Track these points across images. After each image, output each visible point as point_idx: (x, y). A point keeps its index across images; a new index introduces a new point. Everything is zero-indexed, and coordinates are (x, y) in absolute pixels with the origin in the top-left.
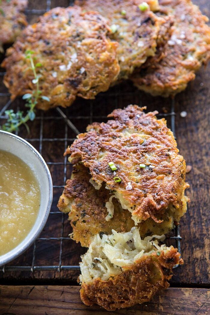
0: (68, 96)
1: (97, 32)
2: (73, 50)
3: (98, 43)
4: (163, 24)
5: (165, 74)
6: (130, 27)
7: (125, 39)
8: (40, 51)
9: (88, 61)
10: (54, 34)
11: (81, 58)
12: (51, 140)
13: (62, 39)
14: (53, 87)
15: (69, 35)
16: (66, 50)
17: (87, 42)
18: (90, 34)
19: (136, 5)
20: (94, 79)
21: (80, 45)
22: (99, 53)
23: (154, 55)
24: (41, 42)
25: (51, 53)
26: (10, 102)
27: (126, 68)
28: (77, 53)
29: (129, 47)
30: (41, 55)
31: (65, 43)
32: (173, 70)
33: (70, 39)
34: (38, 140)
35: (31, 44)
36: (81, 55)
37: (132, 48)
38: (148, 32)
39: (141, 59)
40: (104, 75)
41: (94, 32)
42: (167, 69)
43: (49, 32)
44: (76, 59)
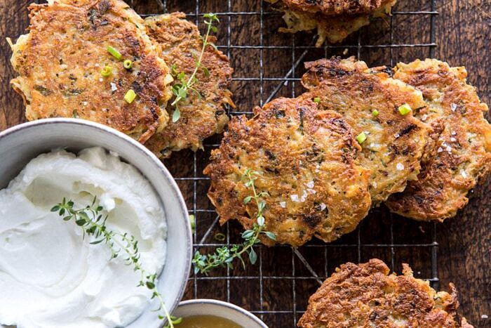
0: (301, 237)
1: (341, 151)
2: (308, 174)
3: (344, 170)
4: (430, 133)
5: (428, 198)
6: (385, 136)
7: (377, 154)
8: (262, 167)
9: (330, 195)
10: (280, 145)
11: (321, 189)
12: (275, 277)
13: (292, 155)
14: (282, 222)
15: (303, 150)
16: (299, 173)
17: (328, 167)
18: (332, 153)
19: (393, 102)
20: (338, 219)
21: (319, 169)
22: (346, 184)
23: (416, 179)
24: (261, 152)
25: (277, 172)
26: (215, 221)
27: (379, 197)
28: (315, 180)
29: (384, 169)
30: (262, 173)
31: (297, 162)
32: (439, 192)
33: (304, 156)
34: (257, 277)
35: (247, 153)
36: (320, 185)
37: (388, 169)
38: (409, 147)
39: (400, 187)
40: (352, 215)
41: (338, 152)
42: (431, 191)
43: (273, 139)
44: (313, 189)
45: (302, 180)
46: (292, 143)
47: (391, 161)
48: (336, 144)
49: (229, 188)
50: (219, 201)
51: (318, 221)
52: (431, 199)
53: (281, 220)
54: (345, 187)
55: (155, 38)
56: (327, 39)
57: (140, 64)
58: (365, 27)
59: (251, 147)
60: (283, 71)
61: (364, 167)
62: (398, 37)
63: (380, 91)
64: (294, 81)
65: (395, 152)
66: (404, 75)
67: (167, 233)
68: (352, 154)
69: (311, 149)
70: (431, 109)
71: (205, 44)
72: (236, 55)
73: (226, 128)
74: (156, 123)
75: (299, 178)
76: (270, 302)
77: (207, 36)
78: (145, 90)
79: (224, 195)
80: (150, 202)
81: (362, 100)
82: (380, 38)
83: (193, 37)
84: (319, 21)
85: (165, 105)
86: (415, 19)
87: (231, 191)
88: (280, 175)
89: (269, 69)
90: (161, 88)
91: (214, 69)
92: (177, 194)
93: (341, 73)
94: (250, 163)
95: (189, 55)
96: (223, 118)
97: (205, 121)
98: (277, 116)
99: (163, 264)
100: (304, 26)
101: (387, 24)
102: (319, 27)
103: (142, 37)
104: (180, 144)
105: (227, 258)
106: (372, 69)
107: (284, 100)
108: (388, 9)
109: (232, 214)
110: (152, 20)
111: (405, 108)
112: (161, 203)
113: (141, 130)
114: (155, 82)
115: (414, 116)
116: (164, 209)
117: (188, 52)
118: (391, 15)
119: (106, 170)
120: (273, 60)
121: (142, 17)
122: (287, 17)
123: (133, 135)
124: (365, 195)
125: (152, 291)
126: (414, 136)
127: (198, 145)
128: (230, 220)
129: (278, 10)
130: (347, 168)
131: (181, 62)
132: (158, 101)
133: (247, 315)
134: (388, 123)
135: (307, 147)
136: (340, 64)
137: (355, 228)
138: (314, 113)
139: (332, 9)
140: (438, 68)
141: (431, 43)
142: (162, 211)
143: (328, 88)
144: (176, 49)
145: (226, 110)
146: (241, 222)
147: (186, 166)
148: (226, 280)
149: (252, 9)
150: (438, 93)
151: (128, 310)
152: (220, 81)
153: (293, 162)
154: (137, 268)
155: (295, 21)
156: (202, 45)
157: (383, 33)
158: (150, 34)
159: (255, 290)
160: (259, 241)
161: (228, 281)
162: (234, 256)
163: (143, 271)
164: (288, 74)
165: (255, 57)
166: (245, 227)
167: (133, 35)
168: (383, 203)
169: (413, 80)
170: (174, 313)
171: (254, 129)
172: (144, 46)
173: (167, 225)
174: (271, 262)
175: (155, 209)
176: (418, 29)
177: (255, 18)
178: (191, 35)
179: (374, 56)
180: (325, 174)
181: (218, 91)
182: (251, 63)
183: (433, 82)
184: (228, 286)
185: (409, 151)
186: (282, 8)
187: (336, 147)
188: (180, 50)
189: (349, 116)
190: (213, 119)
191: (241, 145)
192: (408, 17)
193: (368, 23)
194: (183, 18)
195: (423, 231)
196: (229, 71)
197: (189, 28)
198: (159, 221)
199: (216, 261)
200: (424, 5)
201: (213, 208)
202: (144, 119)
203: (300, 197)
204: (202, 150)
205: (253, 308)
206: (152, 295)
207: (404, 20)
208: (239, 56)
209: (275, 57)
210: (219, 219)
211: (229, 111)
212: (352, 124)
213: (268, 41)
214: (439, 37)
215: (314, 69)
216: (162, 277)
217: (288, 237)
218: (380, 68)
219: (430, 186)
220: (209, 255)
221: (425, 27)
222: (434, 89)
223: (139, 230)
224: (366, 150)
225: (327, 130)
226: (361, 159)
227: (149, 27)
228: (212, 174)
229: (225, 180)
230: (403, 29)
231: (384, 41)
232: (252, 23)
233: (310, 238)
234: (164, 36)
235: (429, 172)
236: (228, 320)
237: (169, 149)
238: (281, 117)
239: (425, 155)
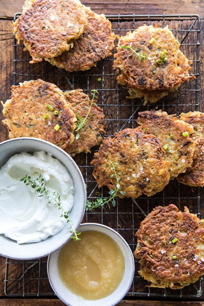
0: (137, 194)
1: (156, 154)
2: (140, 164)
3: (158, 162)
4: (197, 145)
5: (196, 176)
6: (176, 147)
7: (173, 155)
8: (118, 161)
9: (151, 174)
10: (127, 150)
11: (147, 171)
12: (124, 213)
13: (133, 155)
14: (128, 187)
15: (138, 153)
16: (136, 164)
17: (150, 161)
18: (151, 154)
19: (180, 131)
20: (155, 186)
21: (146, 162)
22: (158, 169)
23: (191, 167)
24: (118, 154)
25: (126, 163)
26: (96, 187)
27: (173, 175)
28: (144, 167)
29: (176, 162)
30: (119, 163)
31: (135, 159)
32: (201, 173)
33: (138, 156)
34: (116, 213)
35: (112, 154)
36: (146, 169)
37: (178, 162)
38: (188, 152)
39: (183, 170)
40: (161, 184)
41: (154, 154)
42: (197, 173)
43: (124, 148)
44: (143, 171)
45: (138, 167)
46: (133, 149)
47: (179, 158)
49: (103, 171)
50: (98, 177)
51: (145, 186)
52: (197, 176)
53: (127, 186)
54: (158, 170)
55: (69, 101)
56: (149, 102)
57: (62, 113)
58: (166, 96)
59: (114, 152)
60: (128, 116)
61: (166, 161)
62: (181, 101)
63: (174, 126)
64: (133, 121)
65: (181, 154)
66: (184, 118)
67: (74, 192)
68: (161, 155)
69: (142, 152)
70: (197, 134)
71: (92, 104)
72: (106, 109)
73: (101, 142)
74: (69, 140)
75: (136, 166)
76: (122, 225)
77: (93, 100)
78: (64, 125)
79: (100, 174)
80: (66, 177)
81: (165, 130)
82: (173, 102)
83: (86, 100)
84: (145, 93)
85: (73, 131)
86: (188, 93)
87: (104, 172)
88: (127, 165)
89: (121, 116)
90: (71, 124)
91: (96, 115)
92: (79, 173)
93: (155, 117)
94: (113, 159)
95: (85, 108)
96: (100, 138)
97: (92, 139)
98: (126, 137)
99: (72, 206)
100: (138, 95)
101: (176, 95)
102: (145, 96)
103: (63, 100)
104: (80, 150)
105: (102, 203)
106: (170, 116)
107: (129, 129)
108: (177, 89)
109: (104, 183)
110: (67, 93)
111: (186, 134)
112: (72, 177)
113: (62, 143)
114: (69, 121)
115: (190, 137)
116: (73, 180)
117: (84, 107)
118: (178, 91)
119: (45, 162)
120: (123, 111)
121: (63, 91)
122: (130, 91)
123: (58, 145)
124: (167, 174)
125: (67, 219)
126: (190, 147)
127: (88, 151)
128: (103, 186)
129: (125, 88)
130: (159, 161)
131: (81, 112)
132: (70, 130)
133: (112, 231)
134: (178, 140)
135: (140, 152)
136: (155, 113)
137: (162, 189)
138: (143, 136)
139: (151, 87)
140: (200, 116)
141: (196, 104)
142: (72, 181)
143: (149, 124)
144: (78, 106)
145: (102, 134)
146: (109, 187)
147: (82, 161)
148: (101, 214)
149: (113, 88)
150: (200, 127)
151: (56, 227)
152: (99, 121)
153: (133, 159)
154: (60, 208)
155: (134, 93)
156: (90, 104)
157: (174, 100)
158: (66, 99)
159: (114, 219)
160: (117, 196)
161: (102, 215)
162: (105, 202)
163: (62, 210)
164: (130, 118)
165: (114, 110)
166: (110, 189)
167: (59, 99)
168: (175, 178)
169: (189, 121)
170: (78, 230)
171: (115, 143)
172: (64, 104)
173: (74, 188)
174: (122, 206)
175: (68, 180)
176: (190, 98)
177: (115, 92)
178: (85, 99)
179: (170, 110)
180: (148, 164)
181: (98, 125)
182: (113, 113)
183: (198, 122)
184: (102, 217)
185: (187, 153)
186: (128, 87)
187: (154, 151)
188: (80, 106)
189: (159, 137)
190: (95, 139)
191: (108, 151)
192: (185, 92)
193: (167, 94)
194: (82, 92)
195: (193, 192)
196: (103, 116)
197: (84, 96)
198: (70, 186)
199: (96, 205)
200: (193, 87)
201: (95, 180)
202: (63, 138)
203: (136, 175)
204: (90, 153)
205: (113, 227)
206: (67, 221)
207: (184, 94)
208: (107, 109)
209: (124, 110)
210: (98, 185)
211: (103, 135)
212: (161, 141)
213: (121, 103)
214: (200, 101)
215: (142, 115)
216: (72, 212)
217: (131, 194)
218: (173, 115)
219: (197, 170)
220: (93, 202)
221: (193, 97)
222: (198, 125)
223: (61, 190)
224: (168, 153)
225: (149, 144)
226: (165, 157)
227: (66, 96)
228: (95, 164)
229: (101, 167)
230: (183, 98)
231: (175, 103)
232: (113, 94)
233: (141, 194)
234: (73, 100)
235: (196, 164)
236: (102, 233)
237: (75, 152)
238: (128, 138)
239: (195, 156)
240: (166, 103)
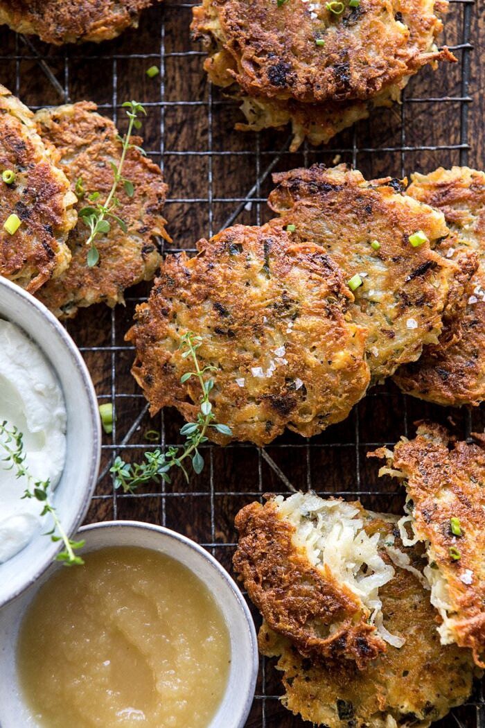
0: (268, 429)
1: (324, 302)
2: (276, 336)
3: (329, 329)
4: (456, 274)
5: (457, 371)
6: (390, 280)
7: (379, 306)
8: (209, 327)
9: (309, 367)
10: (236, 294)
11: (296, 357)
12: (232, 493)
13: (253, 309)
14: (239, 408)
15: (269, 301)
16: (263, 335)
17: (304, 324)
18: (310, 304)
19: (401, 229)
20: (321, 402)
21: (292, 328)
22: (331, 350)
23: (437, 342)
24: (208, 306)
25: (231, 334)
26: (144, 412)
27: (382, 370)
28: (286, 345)
29: (388, 327)
30: (210, 336)
31: (260, 319)
32: (472, 362)
33: (269, 310)
34: (206, 494)
35: (188, 307)
36: (294, 351)
37: (395, 328)
38: (425, 295)
39: (412, 353)
40: (341, 396)
41: (319, 302)
42: (460, 361)
43: (226, 286)
44: (283, 358)
45: (269, 344)
46: (253, 291)
47: (398, 316)
48: (316, 290)
49: (162, 360)
50: (148, 381)
51: (293, 405)
52: (460, 373)
53: (239, 406)
54: (330, 355)
55: (52, 139)
56: (306, 140)
57: (26, 177)
58: (362, 121)
59: (193, 299)
60: (245, 189)
61: (357, 325)
62: (415, 137)
63: (382, 214)
64: (259, 202)
65: (405, 302)
66: (420, 191)
67: (67, 423)
68: (340, 306)
69: (279, 298)
70: (460, 241)
71: (125, 147)
72: (175, 167)
73: (158, 272)
74: (51, 264)
75: (263, 343)
76: (227, 532)
77: (128, 137)
78: (34, 215)
79: (155, 371)
80: (40, 376)
81: (356, 227)
82: (387, 139)
83: (107, 138)
84: (293, 111)
85: (66, 237)
86: (439, 110)
87: (165, 365)
88: (236, 339)
89: (223, 187)
90: (59, 211)
91: (139, 185)
93: (325, 188)
94: (192, 322)
95: (102, 164)
96: (153, 257)
97: (127, 261)
98: (230, 252)
99: (61, 468)
100: (272, 120)
101: (397, 118)
102: (294, 121)
103: (30, 137)
104: (90, 296)
105: (162, 466)
106: (372, 182)
107: (240, 228)
108: (396, 94)
109: (167, 398)
110: (46, 114)
111: (418, 238)
112: (57, 377)
113: (29, 275)
114: (49, 202)
115: (433, 249)
116: (61, 387)
117: (100, 160)
118: (400, 103)
120: (230, 173)
121: (31, 109)
122: (246, 108)
123: (17, 281)
124: (359, 366)
125: (41, 505)
126: (432, 278)
127: (116, 298)
128: (165, 409)
129: (232, 97)
130: (333, 326)
131: (90, 175)
132: (55, 230)
134: (394, 260)
135: (274, 297)
136: (324, 174)
137: (347, 415)
138: (284, 247)
139: (309, 93)
140: (471, 180)
141: (461, 144)
142: (58, 390)
143: (307, 211)
144: (83, 155)
145: (159, 247)
146: (181, 411)
147: (102, 332)
148: (161, 497)
149: (197, 99)
150: (471, 217)
151: (8, 536)
152: (147, 203)
153: (254, 320)
154: (22, 474)
155: (259, 114)
156: (120, 149)
157: (392, 132)
158: (41, 133)
159: (205, 514)
160: (207, 439)
161: (164, 500)
162: (172, 463)
163: (29, 478)
164: (251, 193)
165: (202, 169)
166: (187, 418)
167: (17, 133)
168: (389, 379)
169: (434, 198)
170: (75, 535)
171: (197, 271)
172: (33, 150)
173: (67, 411)
174: (228, 472)
175: (47, 386)
176: (444, 124)
177: (203, 112)
178: (104, 135)
179: (379, 165)
180: (301, 336)
181: (145, 218)
182: (197, 178)
183: (463, 200)
184: (164, 507)
185: (424, 300)
186: (238, 95)
187: (317, 295)
188: (88, 157)
189: (337, 251)
190: (138, 260)
191: (179, 296)
192: (429, 107)
193: (365, 115)
194: (92, 111)
195: (454, 424)
196: (162, 188)
197: (101, 124)
198: (54, 406)
199: (145, 473)
200: (453, 89)
201: (138, 390)
202: (33, 257)
203: (264, 371)
204: (122, 304)
205: (201, 540)
206: (42, 509)
207: (423, 112)
208: (179, 168)
209: (232, 168)
210: (149, 407)
211: (162, 248)
212: (342, 263)
213: (221, 145)
214: (475, 135)
215: (286, 184)
216: (59, 489)
217: (249, 431)
218: (382, 180)
219: (459, 353)
220: (135, 465)
221: (454, 121)
222: (464, 212)
223: (26, 419)
224: (360, 300)
225: (304, 271)
226: (354, 314)
227: (42, 123)
228: (137, 340)
229: (156, 348)
230: (422, 125)
231: (394, 143)
232: (198, 118)
233: (281, 431)
234: (65, 137)
235: (457, 334)
237: (74, 304)
238: (237, 254)
239: (449, 306)
240: (367, 142)
